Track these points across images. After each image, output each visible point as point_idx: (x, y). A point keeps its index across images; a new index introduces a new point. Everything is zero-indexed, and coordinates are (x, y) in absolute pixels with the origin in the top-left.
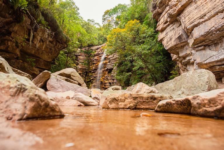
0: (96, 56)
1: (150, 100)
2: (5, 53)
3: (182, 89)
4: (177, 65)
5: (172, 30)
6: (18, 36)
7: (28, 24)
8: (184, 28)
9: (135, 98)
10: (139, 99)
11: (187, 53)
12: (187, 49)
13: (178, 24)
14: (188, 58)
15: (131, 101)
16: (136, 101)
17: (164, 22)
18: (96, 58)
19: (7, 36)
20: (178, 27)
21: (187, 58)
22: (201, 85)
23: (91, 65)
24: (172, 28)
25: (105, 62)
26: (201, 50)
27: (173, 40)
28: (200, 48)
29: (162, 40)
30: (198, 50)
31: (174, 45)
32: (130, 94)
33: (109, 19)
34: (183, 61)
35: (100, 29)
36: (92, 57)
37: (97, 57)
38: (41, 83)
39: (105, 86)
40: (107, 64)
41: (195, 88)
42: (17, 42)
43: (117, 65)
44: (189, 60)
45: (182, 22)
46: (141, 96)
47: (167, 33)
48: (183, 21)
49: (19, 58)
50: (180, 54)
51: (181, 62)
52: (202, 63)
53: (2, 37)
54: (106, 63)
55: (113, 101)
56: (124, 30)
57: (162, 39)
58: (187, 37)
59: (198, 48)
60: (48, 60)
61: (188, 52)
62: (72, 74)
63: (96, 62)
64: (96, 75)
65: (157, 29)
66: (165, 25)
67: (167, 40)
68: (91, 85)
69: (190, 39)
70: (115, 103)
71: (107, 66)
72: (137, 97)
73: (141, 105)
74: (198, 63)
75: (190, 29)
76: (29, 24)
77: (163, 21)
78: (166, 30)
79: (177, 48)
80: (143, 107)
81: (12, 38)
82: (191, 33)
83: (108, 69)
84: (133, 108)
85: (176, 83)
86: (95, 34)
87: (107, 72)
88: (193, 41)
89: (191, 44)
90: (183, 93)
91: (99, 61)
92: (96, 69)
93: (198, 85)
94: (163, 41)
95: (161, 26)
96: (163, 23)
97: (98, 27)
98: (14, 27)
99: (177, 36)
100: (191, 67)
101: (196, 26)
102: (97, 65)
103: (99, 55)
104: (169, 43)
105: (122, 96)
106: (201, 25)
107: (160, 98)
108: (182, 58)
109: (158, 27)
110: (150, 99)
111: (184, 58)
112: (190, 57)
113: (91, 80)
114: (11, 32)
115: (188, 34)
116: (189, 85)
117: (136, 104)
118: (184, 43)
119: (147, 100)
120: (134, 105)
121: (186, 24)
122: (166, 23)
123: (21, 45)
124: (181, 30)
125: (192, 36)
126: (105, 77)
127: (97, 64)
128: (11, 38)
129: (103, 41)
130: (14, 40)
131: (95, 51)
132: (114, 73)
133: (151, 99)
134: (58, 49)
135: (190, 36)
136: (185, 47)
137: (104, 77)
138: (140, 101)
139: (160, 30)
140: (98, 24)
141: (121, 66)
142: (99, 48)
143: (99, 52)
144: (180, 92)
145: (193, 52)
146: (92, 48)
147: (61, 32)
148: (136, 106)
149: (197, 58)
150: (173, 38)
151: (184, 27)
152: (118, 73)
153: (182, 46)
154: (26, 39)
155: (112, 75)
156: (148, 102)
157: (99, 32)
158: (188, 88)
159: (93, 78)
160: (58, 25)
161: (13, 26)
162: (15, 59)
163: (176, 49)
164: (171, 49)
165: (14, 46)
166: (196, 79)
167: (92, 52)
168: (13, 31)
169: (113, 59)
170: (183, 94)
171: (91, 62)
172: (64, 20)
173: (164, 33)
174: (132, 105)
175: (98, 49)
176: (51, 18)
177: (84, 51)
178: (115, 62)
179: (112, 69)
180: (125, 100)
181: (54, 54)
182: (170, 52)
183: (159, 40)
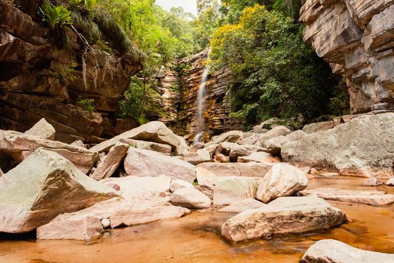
0: (192, 73)
1: (295, 220)
2: (45, 97)
3: (352, 146)
4: (343, 80)
5: (329, 19)
6: (61, 65)
7: (73, 42)
8: (353, 17)
9: (271, 220)
10: (277, 221)
11: (360, 62)
12: (359, 54)
13: (340, 7)
14: (363, 71)
15: (265, 225)
16: (272, 224)
17: (314, 5)
18: (193, 77)
19: (45, 70)
20: (341, 13)
21: (360, 70)
22: (387, 141)
23: (185, 90)
24: (329, 15)
25: (209, 83)
26: (387, 56)
27: (333, 38)
28: (385, 53)
29: (311, 39)
30: (382, 57)
31: (334, 48)
32: (263, 214)
33: (209, 4)
34: (353, 77)
35: (194, 24)
36: (186, 76)
37: (194, 75)
38: (115, 163)
39: (213, 125)
40: (214, 87)
41: (375, 147)
42: (61, 77)
43: (231, 86)
44: (365, 74)
45: (347, 5)
46: (280, 214)
47: (320, 27)
48: (349, 4)
49: (68, 100)
50: (347, 63)
51: (350, 78)
52: (390, 81)
53: (38, 72)
54: (212, 84)
55: (237, 229)
56: (239, 26)
57: (312, 37)
58: (360, 33)
59: (382, 53)
60: (114, 97)
61: (362, 60)
62: (160, 132)
63: (193, 85)
64: (196, 108)
65: (300, 19)
66: (315, 12)
67: (321, 38)
68: (188, 126)
69: (366, 37)
70: (240, 232)
71: (214, 90)
72: (274, 218)
73: (281, 229)
74: (383, 82)
75: (365, 18)
76: (76, 41)
77: (311, 4)
78: (318, 20)
79: (340, 52)
80: (283, 231)
81: (52, 70)
82: (366, 25)
83: (215, 95)
84: (269, 235)
85: (340, 136)
86: (187, 34)
87: (214, 101)
88: (371, 41)
89: (367, 46)
90: (354, 154)
91: (198, 82)
92: (194, 98)
93: (381, 141)
94: (314, 41)
95: (307, 12)
96: (311, 8)
97: (190, 19)
98: (52, 53)
99: (339, 32)
100: (370, 86)
101: (377, 11)
102: (196, 90)
103: (197, 71)
104: (325, 45)
105: (250, 219)
106: (386, 10)
107: (310, 215)
108: (351, 72)
109: (301, 15)
110: (294, 218)
111: (355, 70)
112: (367, 69)
113: (188, 117)
114: (50, 61)
115: (361, 28)
116: (365, 140)
117: (273, 228)
118: (355, 44)
119: (290, 219)
120: (270, 231)
121: (357, 10)
122: (318, 7)
123: (68, 79)
124: (347, 19)
125: (370, 31)
126: (212, 110)
127: (195, 88)
128: (51, 72)
129: (202, 46)
130: (56, 73)
131: (190, 64)
132: (227, 102)
133: (296, 218)
134: (128, 74)
135: (365, 31)
136: (356, 51)
137: (210, 110)
138: (279, 224)
139: (306, 20)
140: (190, 15)
141: (238, 89)
142: (196, 59)
143: (197, 65)
144: (348, 152)
145: (372, 60)
146: (184, 60)
147: (130, 46)
148: (274, 231)
149: (380, 73)
150: (333, 35)
151: (353, 15)
152: (235, 101)
153: (349, 49)
154: (74, 68)
155: (224, 106)
156: (292, 222)
157: (194, 29)
158: (362, 146)
159: (190, 113)
160: (122, 34)
161: (52, 51)
162: (61, 104)
163: (338, 55)
164: (329, 55)
165: (57, 84)
166: (377, 130)
167: (184, 68)
168: (53, 59)
169: (223, 78)
170: (354, 156)
171: (184, 84)
172: (131, 23)
173: (315, 26)
174: (266, 231)
175: (194, 60)
176: (109, 24)
177: (170, 68)
178: (227, 83)
179: (224, 95)
180: (255, 224)
181: (121, 84)
182: (327, 61)
183: (307, 39)
